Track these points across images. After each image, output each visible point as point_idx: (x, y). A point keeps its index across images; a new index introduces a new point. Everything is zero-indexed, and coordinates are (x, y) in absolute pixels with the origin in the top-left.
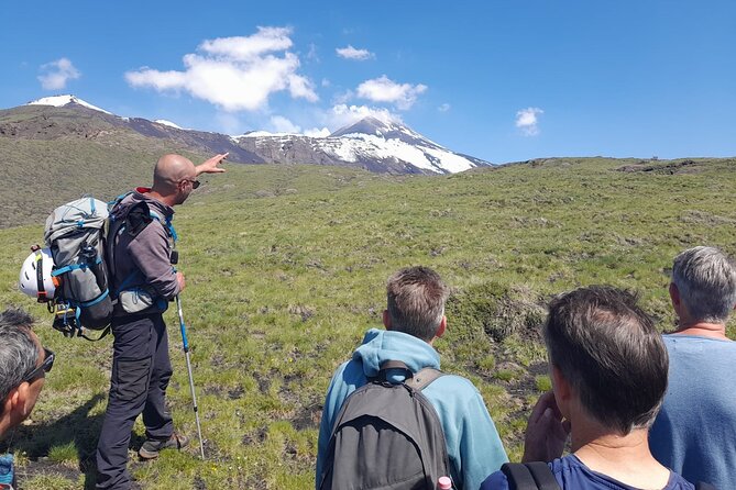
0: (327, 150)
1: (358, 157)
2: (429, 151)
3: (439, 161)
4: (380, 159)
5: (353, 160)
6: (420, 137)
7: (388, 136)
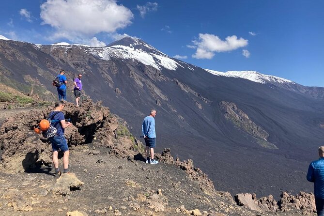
0: (94, 53)
1: (111, 58)
2: (156, 56)
3: (160, 61)
4: (124, 59)
5: (108, 59)
6: (154, 48)
7: (136, 47)
